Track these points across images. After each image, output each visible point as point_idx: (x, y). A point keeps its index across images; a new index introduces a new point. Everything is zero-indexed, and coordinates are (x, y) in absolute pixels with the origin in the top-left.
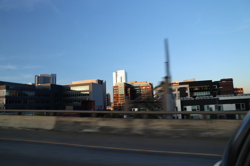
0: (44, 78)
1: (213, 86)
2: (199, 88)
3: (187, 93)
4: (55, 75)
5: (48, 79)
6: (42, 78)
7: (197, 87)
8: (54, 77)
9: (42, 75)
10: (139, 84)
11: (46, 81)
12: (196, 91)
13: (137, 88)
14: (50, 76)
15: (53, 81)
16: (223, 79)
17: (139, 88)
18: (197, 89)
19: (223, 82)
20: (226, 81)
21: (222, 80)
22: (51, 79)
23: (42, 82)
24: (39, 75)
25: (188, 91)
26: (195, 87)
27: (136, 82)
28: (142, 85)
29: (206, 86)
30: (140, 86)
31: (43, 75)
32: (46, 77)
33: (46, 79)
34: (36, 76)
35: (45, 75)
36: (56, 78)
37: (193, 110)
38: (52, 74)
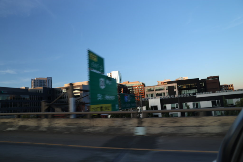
0: (40, 81)
1: (200, 83)
2: (186, 86)
3: (176, 92)
4: (51, 78)
5: (44, 82)
6: (38, 82)
7: (185, 85)
8: (50, 80)
9: (38, 78)
10: (132, 84)
11: (42, 84)
12: (184, 89)
13: (130, 88)
14: (46, 79)
15: (49, 84)
16: (210, 77)
17: (132, 88)
18: (185, 87)
19: (209, 79)
20: (212, 78)
21: (208, 78)
22: (47, 82)
23: (38, 85)
24: (36, 79)
25: (176, 90)
26: (183, 85)
27: (129, 82)
28: (134, 85)
29: (194, 84)
30: (133, 86)
31: (40, 78)
32: (42, 81)
33: (42, 83)
34: (32, 80)
35: (41, 78)
36: (51, 81)
37: (172, 108)
38: (47, 77)
